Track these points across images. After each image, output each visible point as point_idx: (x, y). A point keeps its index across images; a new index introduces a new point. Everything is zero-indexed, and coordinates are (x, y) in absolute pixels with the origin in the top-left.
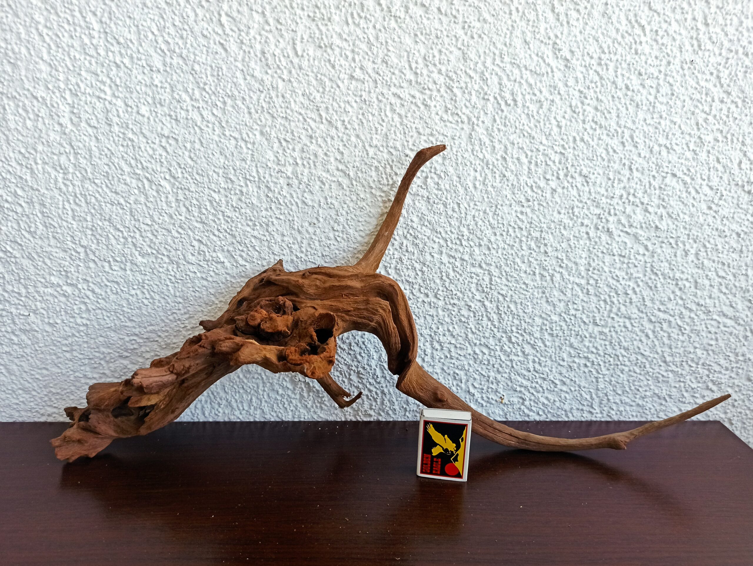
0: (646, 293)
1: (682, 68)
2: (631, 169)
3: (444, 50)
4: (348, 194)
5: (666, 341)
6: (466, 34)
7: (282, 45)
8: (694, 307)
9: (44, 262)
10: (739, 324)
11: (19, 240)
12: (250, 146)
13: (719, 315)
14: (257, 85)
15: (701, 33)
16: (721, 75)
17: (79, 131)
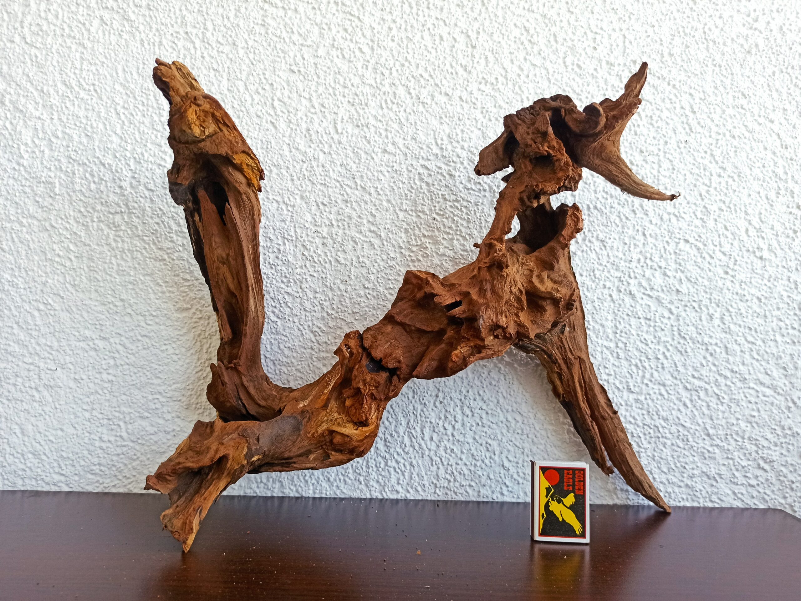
0: (677, 358)
1: (678, 146)
2: (644, 235)
3: (466, 130)
4: (379, 253)
5: (706, 412)
6: (484, 117)
7: (325, 124)
8: (729, 374)
9: (82, 316)
10: (779, 394)
11: (62, 294)
12: (289, 208)
13: (756, 384)
14: (301, 157)
15: (690, 119)
16: (714, 153)
17: (136, 193)
